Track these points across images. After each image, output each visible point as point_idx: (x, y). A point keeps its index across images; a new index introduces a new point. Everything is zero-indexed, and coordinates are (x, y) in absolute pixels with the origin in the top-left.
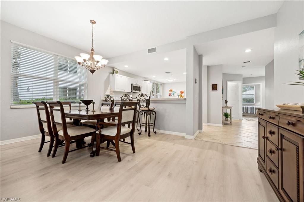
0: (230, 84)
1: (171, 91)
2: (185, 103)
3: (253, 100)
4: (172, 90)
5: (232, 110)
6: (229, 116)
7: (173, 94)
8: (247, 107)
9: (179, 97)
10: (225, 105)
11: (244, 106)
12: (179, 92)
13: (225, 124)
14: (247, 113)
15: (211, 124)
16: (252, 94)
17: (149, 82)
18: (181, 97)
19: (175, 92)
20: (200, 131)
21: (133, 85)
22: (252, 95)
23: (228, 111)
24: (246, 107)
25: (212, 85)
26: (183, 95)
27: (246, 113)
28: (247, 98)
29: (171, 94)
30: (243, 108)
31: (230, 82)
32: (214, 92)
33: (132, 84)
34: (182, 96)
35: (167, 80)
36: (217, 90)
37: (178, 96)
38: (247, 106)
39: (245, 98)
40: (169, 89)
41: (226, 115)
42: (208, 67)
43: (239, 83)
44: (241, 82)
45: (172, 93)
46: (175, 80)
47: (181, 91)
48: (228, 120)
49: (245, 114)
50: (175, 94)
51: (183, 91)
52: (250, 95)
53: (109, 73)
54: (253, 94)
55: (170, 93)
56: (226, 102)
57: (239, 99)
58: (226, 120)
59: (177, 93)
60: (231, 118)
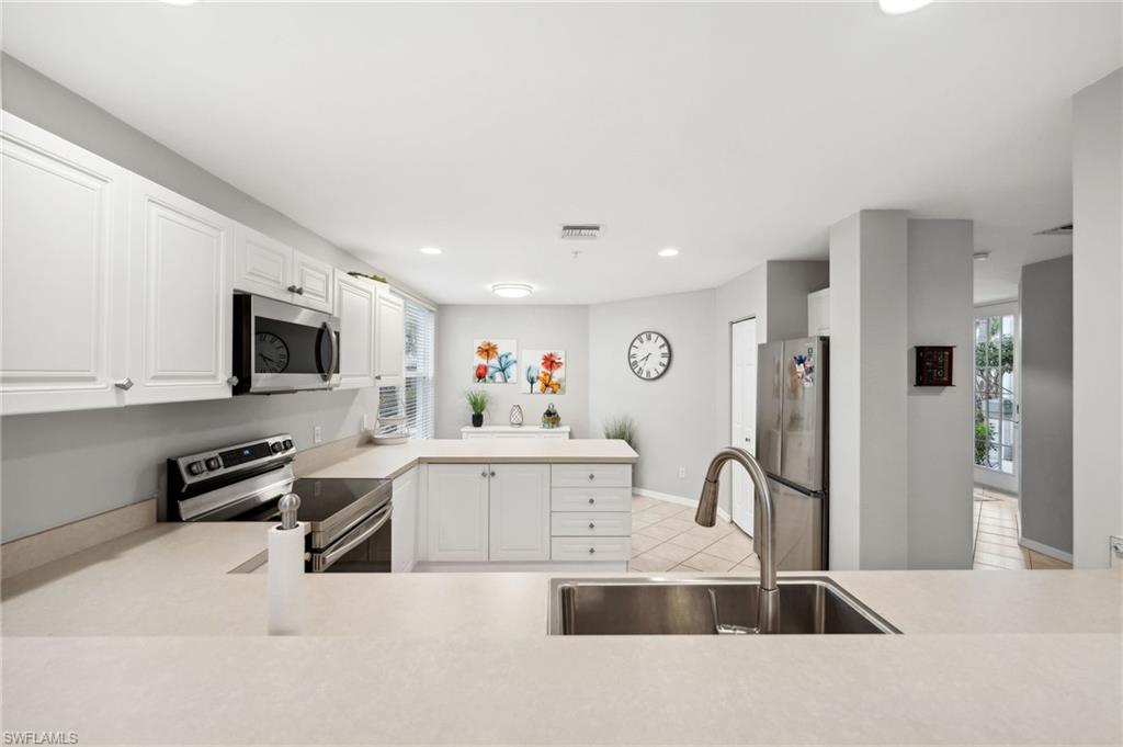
1: (487, 351)
4: (494, 348)
7: (503, 370)
9: (538, 385)
12: (535, 361)
18: (547, 386)
19: (511, 358)
21: (256, 311)
26: (557, 375)
29: (491, 370)
33: (242, 302)
34: (554, 380)
35: (489, 287)
36: (949, 383)
37: (532, 383)
40: (479, 343)
45: (494, 362)
46: (536, 288)
47: (546, 353)
50: (512, 370)
51: (561, 354)
55: (483, 361)
59: (523, 366)
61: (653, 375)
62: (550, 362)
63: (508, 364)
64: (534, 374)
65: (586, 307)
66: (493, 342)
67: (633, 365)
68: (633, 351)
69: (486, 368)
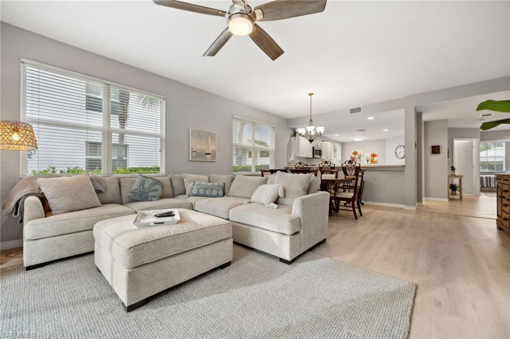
0: (458, 143)
1: (355, 153)
2: (404, 171)
3: (502, 166)
4: (357, 153)
5: (462, 180)
6: (458, 189)
7: (359, 158)
8: (490, 178)
9: (369, 162)
10: (451, 173)
11: (484, 176)
12: (369, 155)
13: (451, 200)
14: (489, 186)
15: (431, 199)
16: (499, 155)
17: (328, 143)
18: (372, 162)
19: (361, 155)
20: (420, 204)
21: (315, 148)
22: (498, 157)
23: (456, 182)
24: (487, 178)
25: (432, 146)
27: (487, 186)
28: (489, 162)
29: (356, 158)
30: (482, 179)
31: (458, 140)
32: (435, 157)
33: (313, 148)
34: (374, 160)
35: (352, 138)
36: (439, 153)
37: (368, 161)
38: (488, 176)
39: (485, 162)
40: (353, 151)
41: (453, 188)
42: (426, 123)
43: (474, 141)
44: (478, 139)
45: (357, 156)
46: (364, 138)
47: (372, 153)
48: (456, 194)
49: (483, 189)
50: (362, 158)
51: (376, 153)
52: (495, 157)
53: (290, 136)
54: (501, 155)
55: (353, 156)
56: (453, 169)
57: (474, 165)
58: (452, 194)
59: (366, 157)
60: (460, 191)
61: (402, 157)
62: (374, 155)
63: (361, 157)
64: (368, 159)
65: (384, 140)
66: (357, 151)
67: (396, 155)
68: (397, 151)
69: (355, 158)
